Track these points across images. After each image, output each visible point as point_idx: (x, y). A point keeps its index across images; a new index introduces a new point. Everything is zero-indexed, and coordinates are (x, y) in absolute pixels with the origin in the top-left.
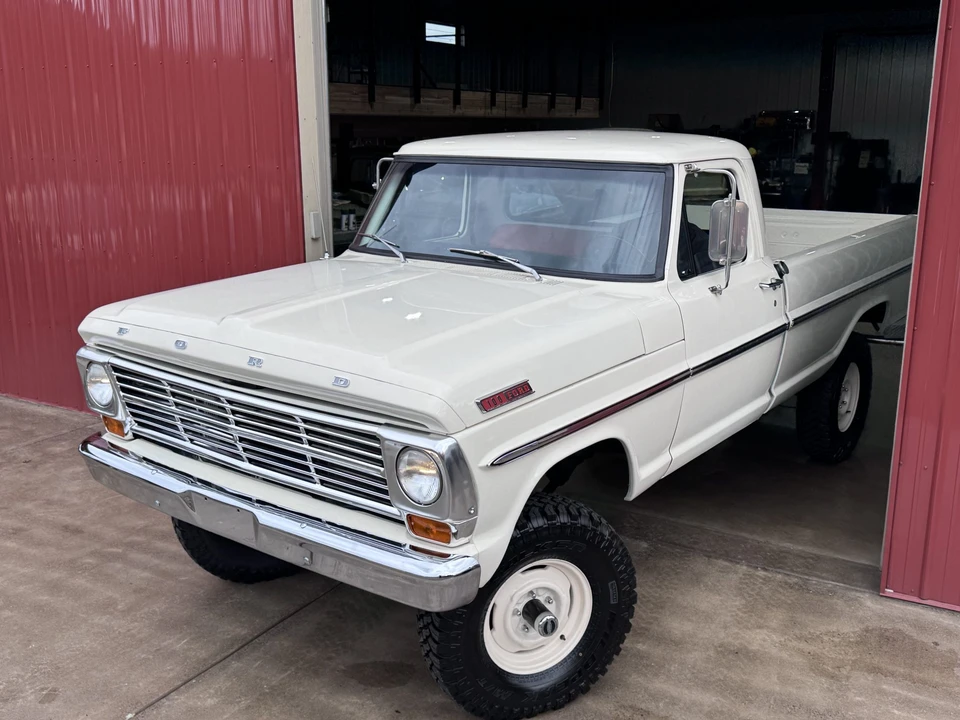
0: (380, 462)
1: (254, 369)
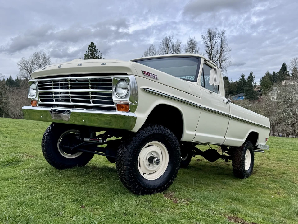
0: (111, 88)
1: (80, 66)
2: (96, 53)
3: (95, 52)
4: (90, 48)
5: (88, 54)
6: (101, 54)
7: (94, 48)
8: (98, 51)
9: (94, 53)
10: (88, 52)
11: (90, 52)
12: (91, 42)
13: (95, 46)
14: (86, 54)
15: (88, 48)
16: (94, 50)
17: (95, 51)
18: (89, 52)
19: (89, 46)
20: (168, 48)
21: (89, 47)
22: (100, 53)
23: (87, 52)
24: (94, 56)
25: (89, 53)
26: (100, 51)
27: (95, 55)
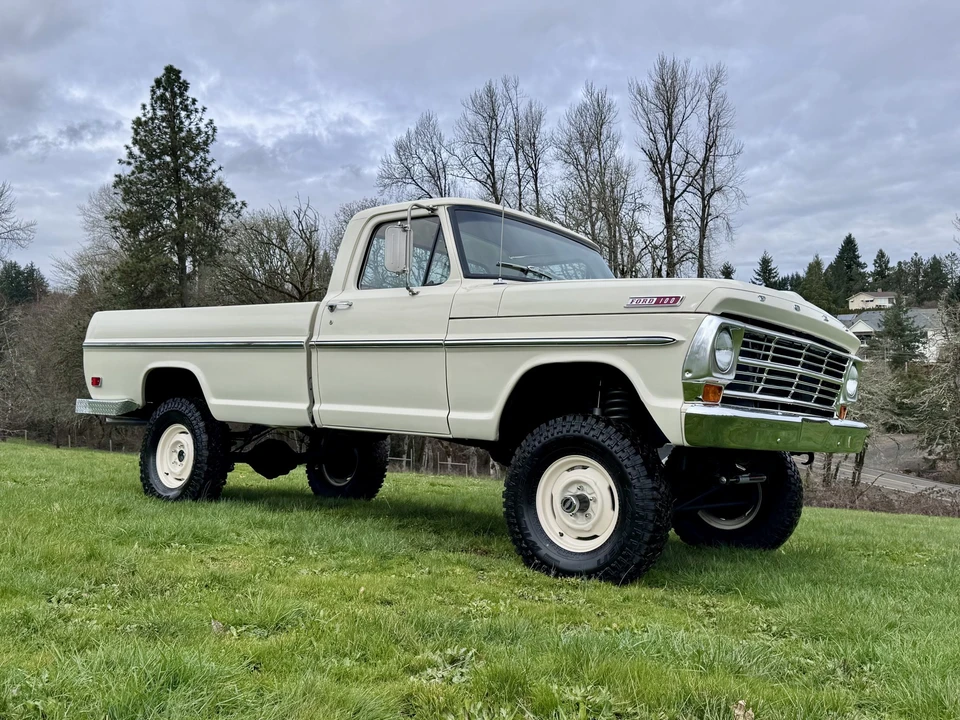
2: (188, 117)
3: (183, 114)
4: (159, 92)
5: (152, 119)
6: (211, 122)
7: (181, 95)
8: (199, 106)
9: (179, 114)
10: (149, 107)
11: (160, 113)
12: (167, 65)
13: (185, 86)
14: (139, 119)
15: (153, 92)
16: (179, 100)
17: (186, 108)
18: (154, 109)
19: (158, 82)
20: (494, 129)
21: (158, 87)
22: (206, 121)
23: (144, 107)
24: (181, 130)
25: (155, 114)
26: (204, 109)
27: (181, 123)
